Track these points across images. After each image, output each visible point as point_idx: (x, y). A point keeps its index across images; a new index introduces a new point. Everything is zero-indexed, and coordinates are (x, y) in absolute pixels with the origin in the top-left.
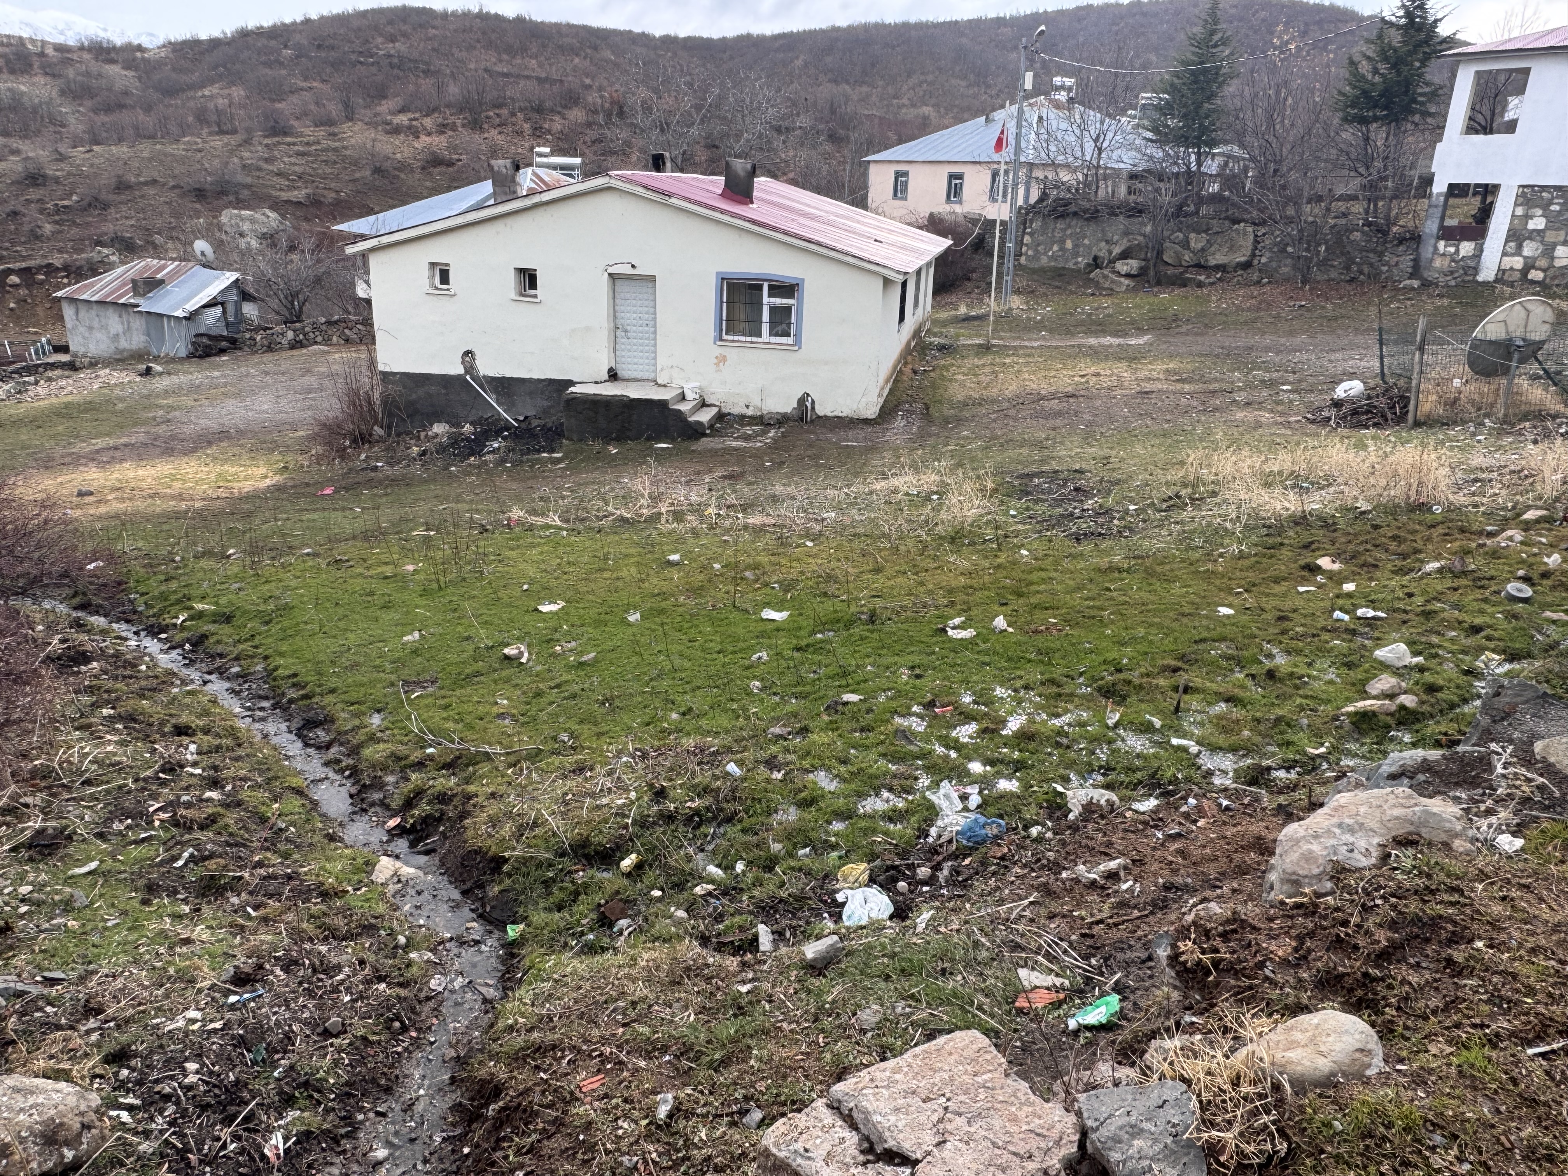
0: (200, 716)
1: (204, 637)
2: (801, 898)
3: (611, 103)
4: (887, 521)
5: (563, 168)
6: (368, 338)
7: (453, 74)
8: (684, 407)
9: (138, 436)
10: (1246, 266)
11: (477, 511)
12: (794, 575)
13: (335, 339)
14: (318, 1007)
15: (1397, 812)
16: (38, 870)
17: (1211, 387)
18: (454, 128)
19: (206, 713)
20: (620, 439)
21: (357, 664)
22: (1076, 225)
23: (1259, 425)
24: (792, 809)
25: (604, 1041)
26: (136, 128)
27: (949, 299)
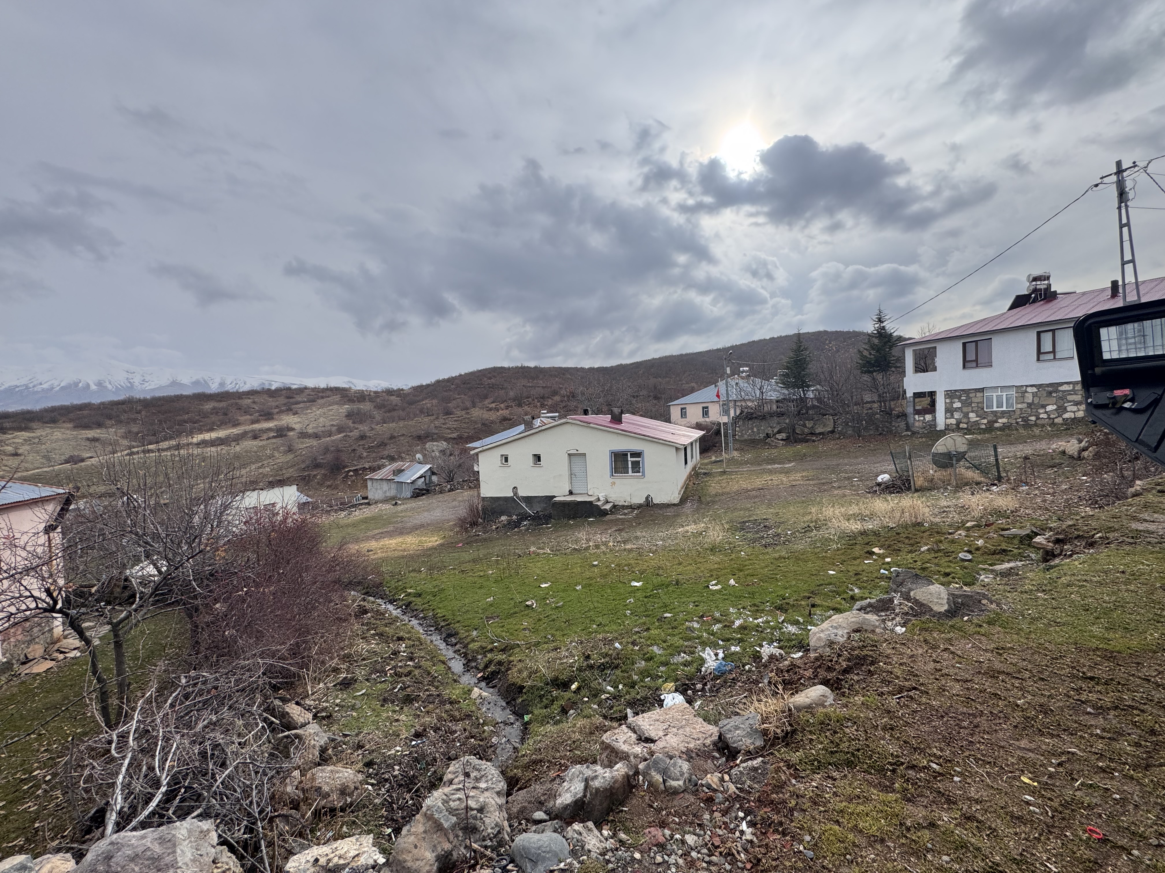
0: (407, 633)
1: (410, 603)
2: (646, 698)
3: (570, 393)
4: (683, 544)
5: (551, 417)
6: (478, 486)
7: (511, 388)
8: (599, 503)
9: (391, 528)
10: (832, 432)
11: (517, 549)
12: (645, 567)
13: (465, 487)
14: (447, 747)
15: (853, 620)
16: (343, 694)
17: (822, 481)
18: (512, 407)
19: (410, 632)
20: (574, 518)
21: (468, 611)
22: (757, 422)
23: (845, 496)
24: (643, 662)
25: (561, 758)
26: (399, 417)
27: (707, 455)
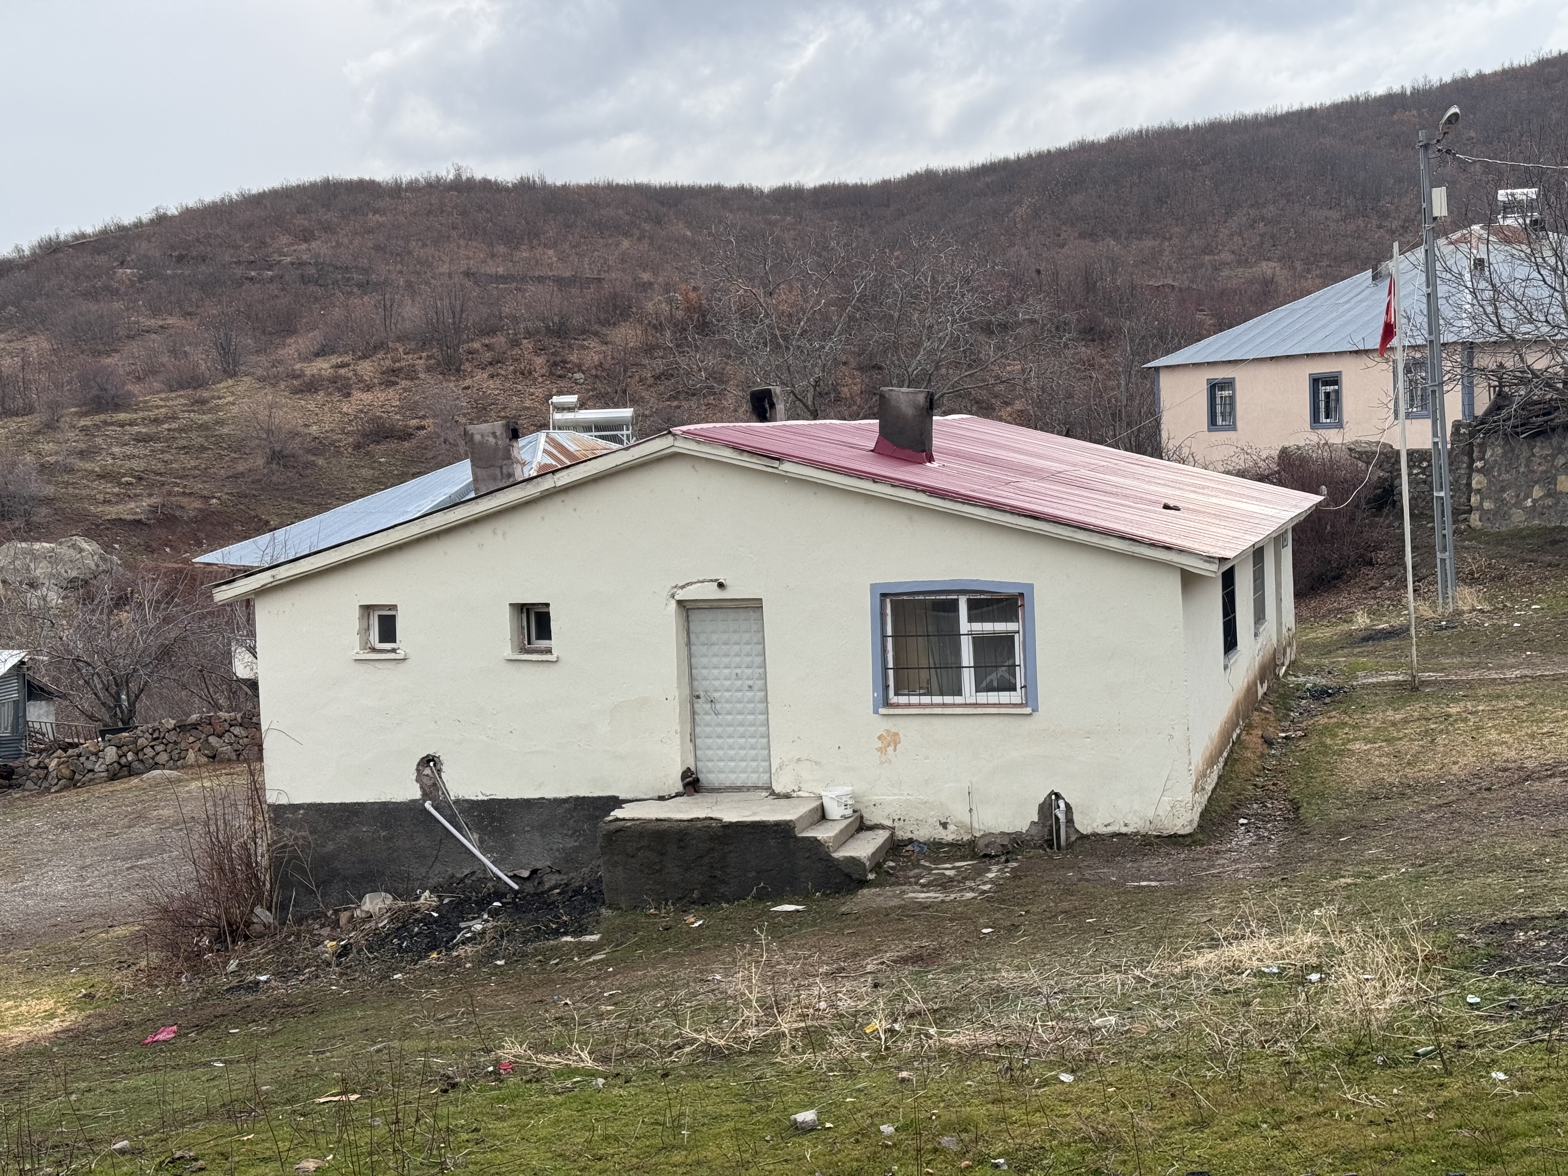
3: (688, 309)
4: (1217, 1028)
5: (600, 426)
6: (250, 752)
7: (409, 285)
8: (824, 833)
11: (439, 1051)
12: (1036, 1137)
13: (191, 756)
18: (411, 374)
20: (706, 900)
27: (1331, 602)
